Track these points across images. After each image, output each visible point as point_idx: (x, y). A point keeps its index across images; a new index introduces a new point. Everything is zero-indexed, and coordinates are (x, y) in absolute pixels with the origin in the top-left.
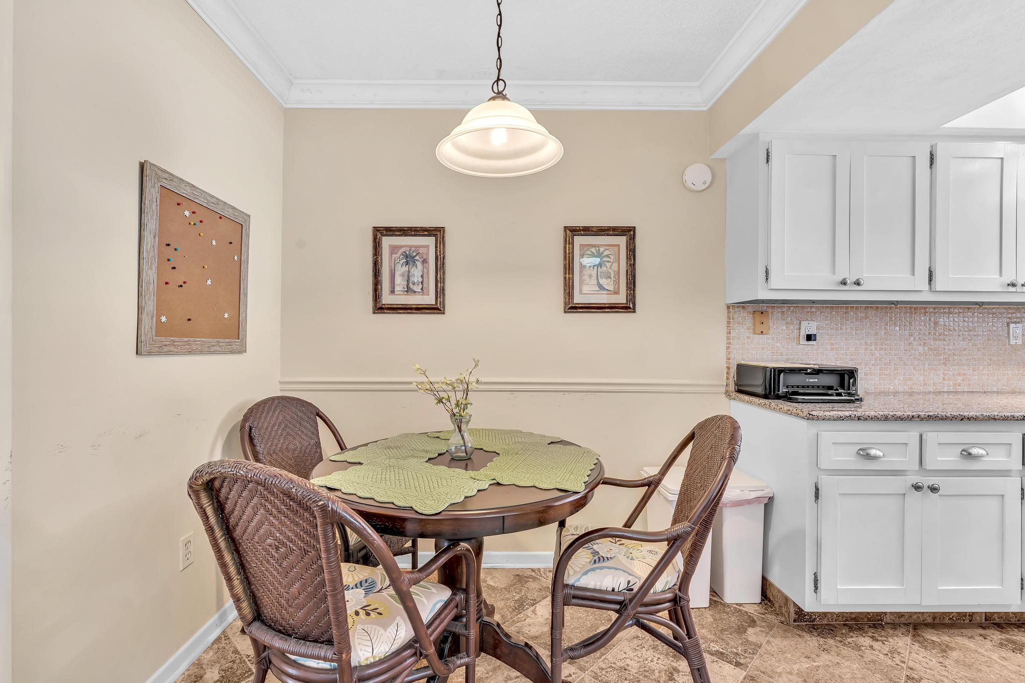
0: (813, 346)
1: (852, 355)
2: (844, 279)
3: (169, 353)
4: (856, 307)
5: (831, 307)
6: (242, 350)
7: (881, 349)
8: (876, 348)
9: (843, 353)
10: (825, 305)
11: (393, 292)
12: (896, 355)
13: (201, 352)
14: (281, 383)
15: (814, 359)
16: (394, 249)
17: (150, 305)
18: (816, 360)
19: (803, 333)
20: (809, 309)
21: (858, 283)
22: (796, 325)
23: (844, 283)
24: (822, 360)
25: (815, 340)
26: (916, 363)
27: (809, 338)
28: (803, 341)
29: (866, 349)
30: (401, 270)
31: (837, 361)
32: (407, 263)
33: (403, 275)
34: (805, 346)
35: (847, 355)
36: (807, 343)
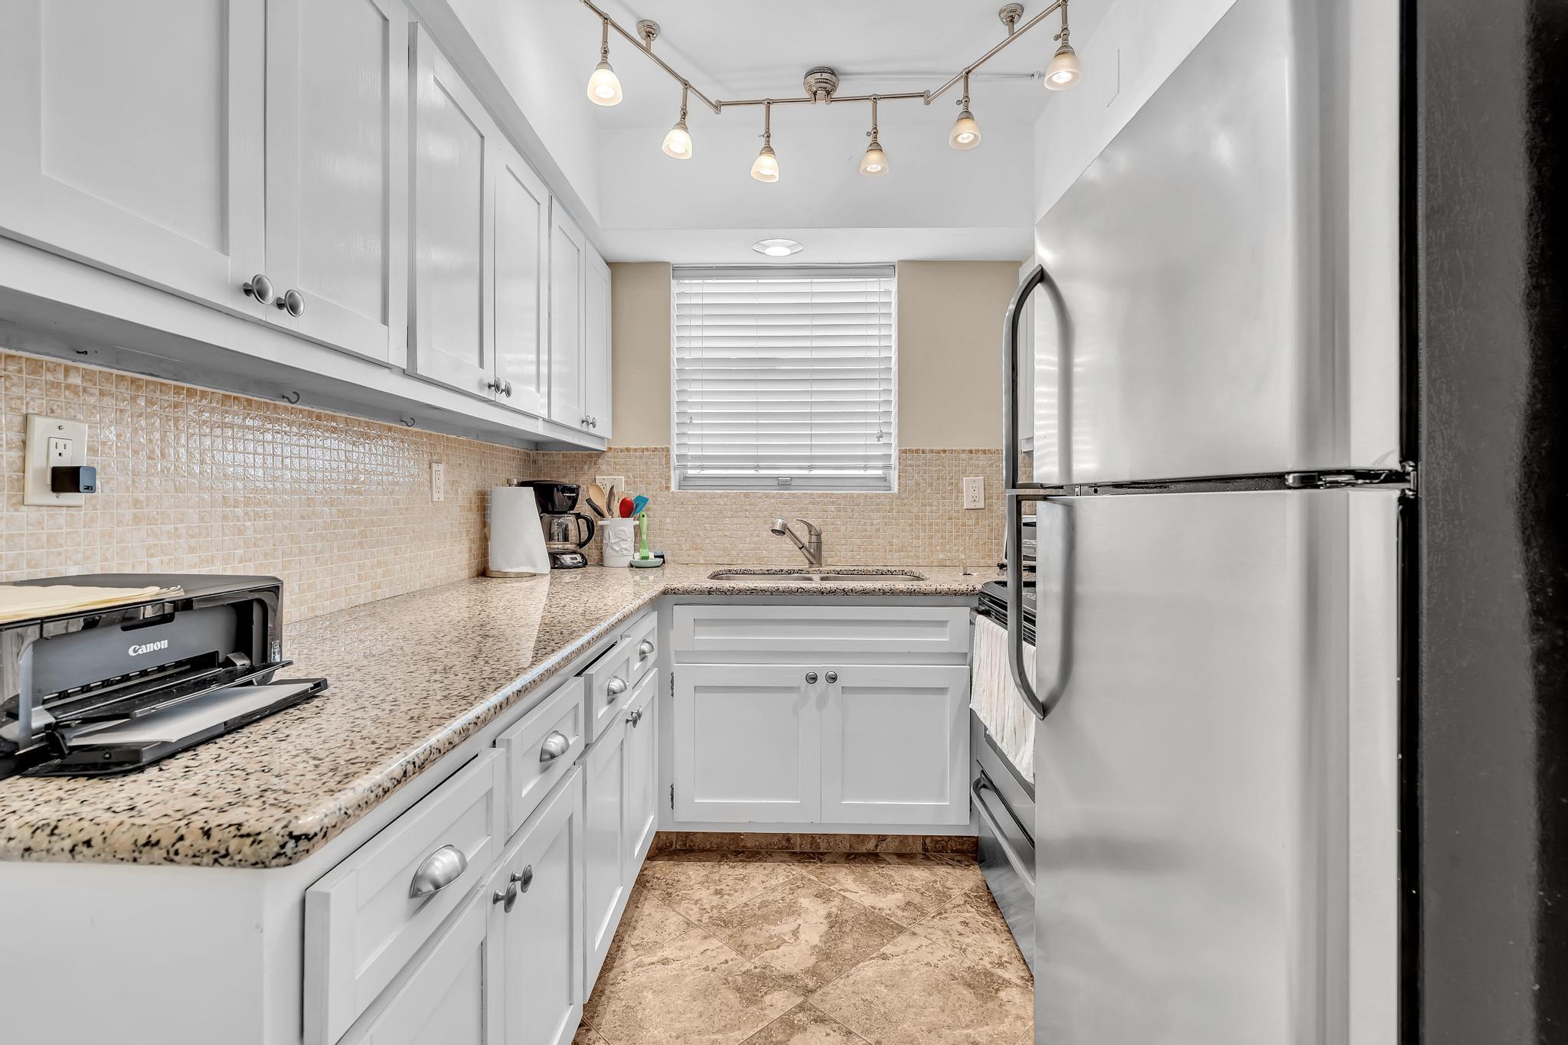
0: (73, 511)
1: (192, 537)
2: (258, 280)
4: (202, 392)
5: (133, 381)
7: (257, 515)
8: (246, 514)
9: (169, 532)
10: (115, 372)
12: (285, 528)
15: (79, 557)
18: (87, 558)
19: (41, 462)
20: (61, 376)
21: (289, 304)
22: (9, 429)
23: (254, 290)
24: (106, 559)
25: (90, 489)
26: (319, 545)
27: (66, 479)
28: (38, 491)
29: (225, 518)
31: (152, 556)
34: (44, 511)
35: (179, 537)
36: (53, 498)
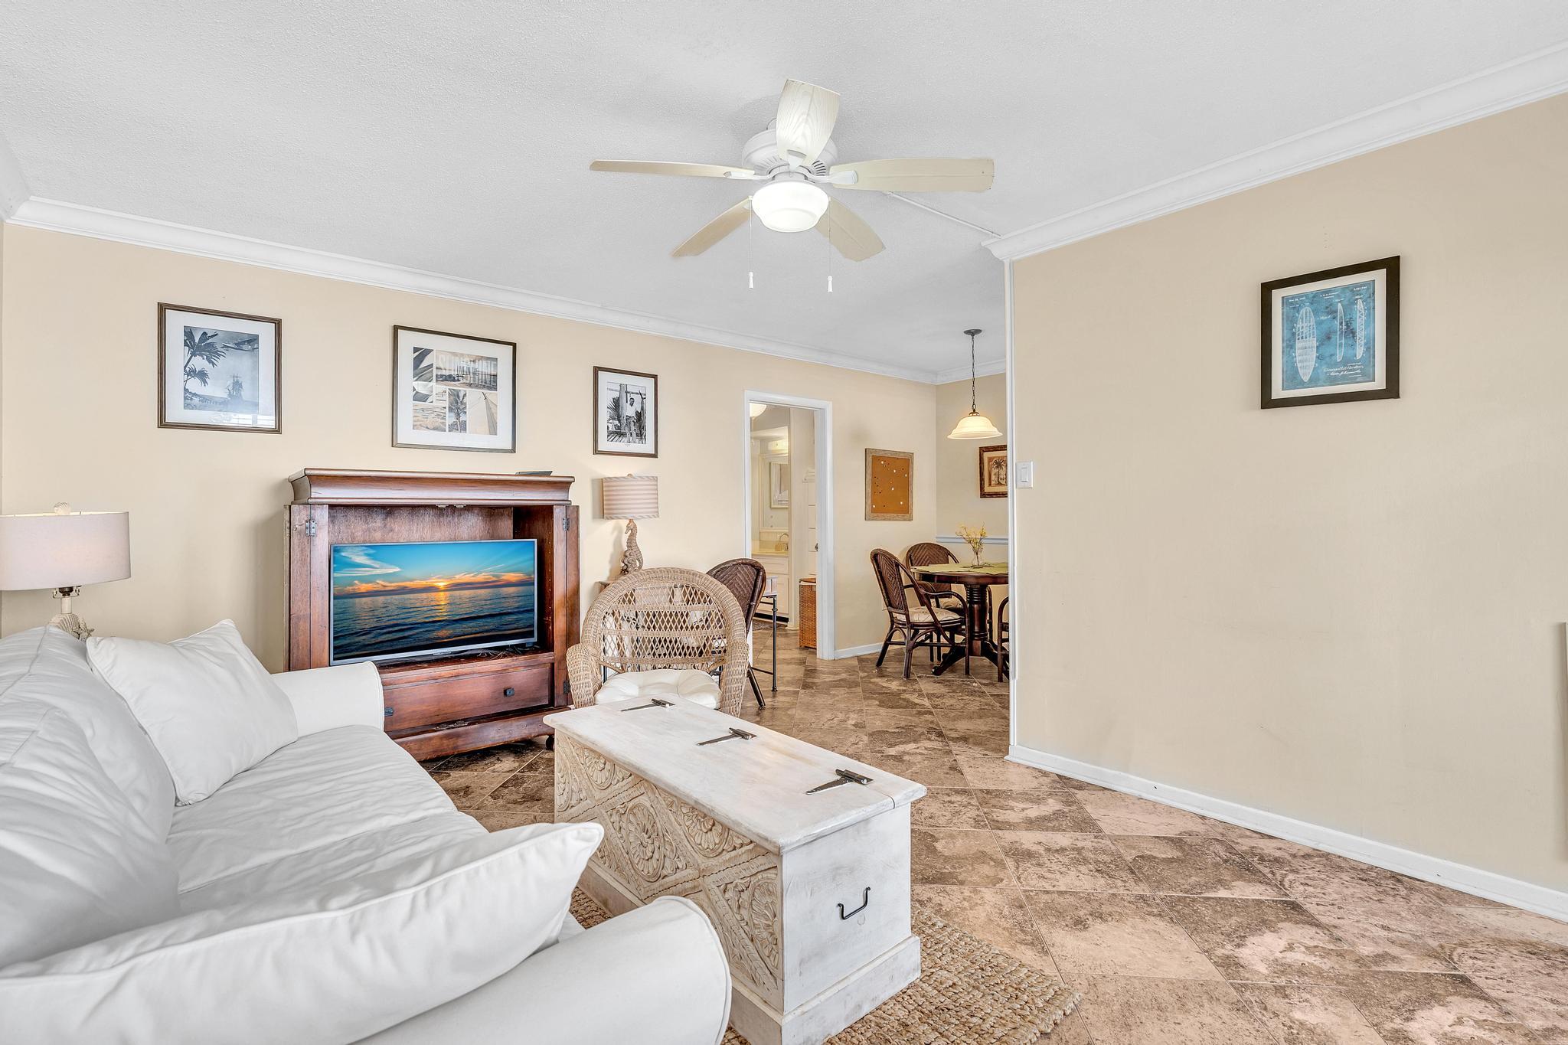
3: (876, 520)
6: (910, 519)
11: (990, 485)
13: (890, 520)
14: (937, 538)
16: (990, 459)
17: (869, 502)
30: (994, 471)
32: (997, 467)
33: (995, 474)
